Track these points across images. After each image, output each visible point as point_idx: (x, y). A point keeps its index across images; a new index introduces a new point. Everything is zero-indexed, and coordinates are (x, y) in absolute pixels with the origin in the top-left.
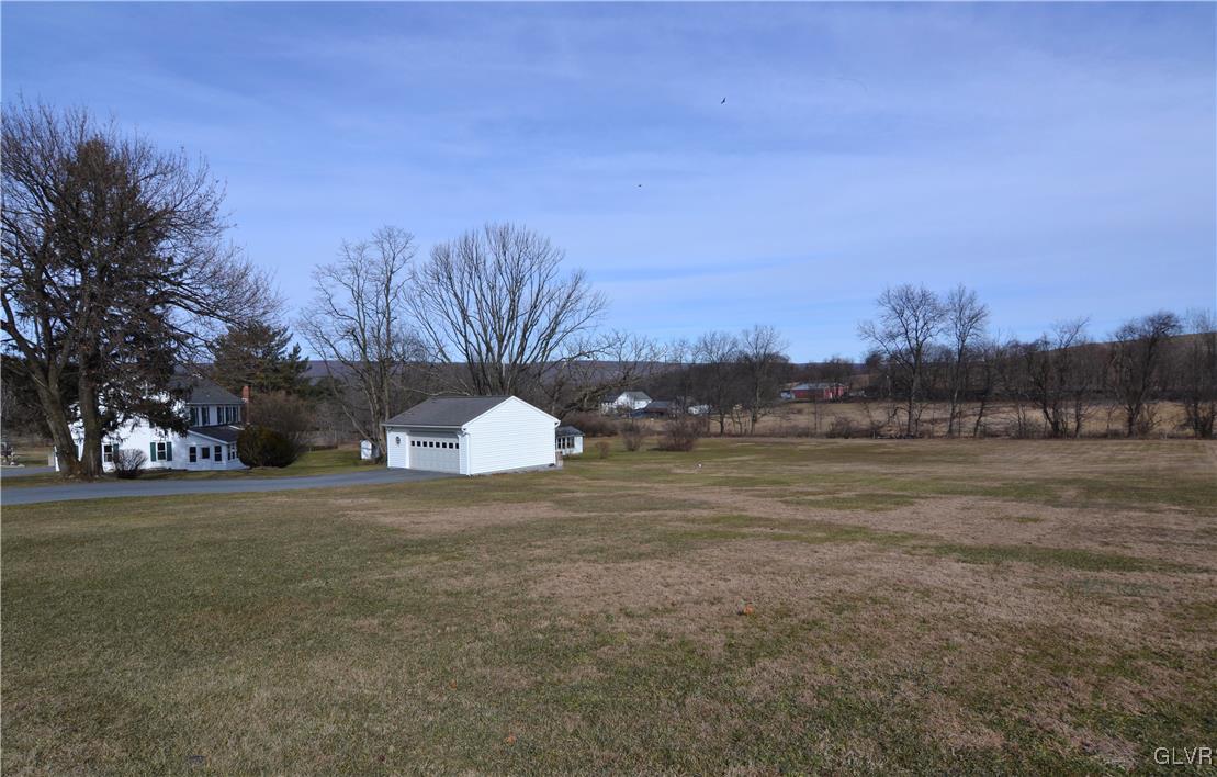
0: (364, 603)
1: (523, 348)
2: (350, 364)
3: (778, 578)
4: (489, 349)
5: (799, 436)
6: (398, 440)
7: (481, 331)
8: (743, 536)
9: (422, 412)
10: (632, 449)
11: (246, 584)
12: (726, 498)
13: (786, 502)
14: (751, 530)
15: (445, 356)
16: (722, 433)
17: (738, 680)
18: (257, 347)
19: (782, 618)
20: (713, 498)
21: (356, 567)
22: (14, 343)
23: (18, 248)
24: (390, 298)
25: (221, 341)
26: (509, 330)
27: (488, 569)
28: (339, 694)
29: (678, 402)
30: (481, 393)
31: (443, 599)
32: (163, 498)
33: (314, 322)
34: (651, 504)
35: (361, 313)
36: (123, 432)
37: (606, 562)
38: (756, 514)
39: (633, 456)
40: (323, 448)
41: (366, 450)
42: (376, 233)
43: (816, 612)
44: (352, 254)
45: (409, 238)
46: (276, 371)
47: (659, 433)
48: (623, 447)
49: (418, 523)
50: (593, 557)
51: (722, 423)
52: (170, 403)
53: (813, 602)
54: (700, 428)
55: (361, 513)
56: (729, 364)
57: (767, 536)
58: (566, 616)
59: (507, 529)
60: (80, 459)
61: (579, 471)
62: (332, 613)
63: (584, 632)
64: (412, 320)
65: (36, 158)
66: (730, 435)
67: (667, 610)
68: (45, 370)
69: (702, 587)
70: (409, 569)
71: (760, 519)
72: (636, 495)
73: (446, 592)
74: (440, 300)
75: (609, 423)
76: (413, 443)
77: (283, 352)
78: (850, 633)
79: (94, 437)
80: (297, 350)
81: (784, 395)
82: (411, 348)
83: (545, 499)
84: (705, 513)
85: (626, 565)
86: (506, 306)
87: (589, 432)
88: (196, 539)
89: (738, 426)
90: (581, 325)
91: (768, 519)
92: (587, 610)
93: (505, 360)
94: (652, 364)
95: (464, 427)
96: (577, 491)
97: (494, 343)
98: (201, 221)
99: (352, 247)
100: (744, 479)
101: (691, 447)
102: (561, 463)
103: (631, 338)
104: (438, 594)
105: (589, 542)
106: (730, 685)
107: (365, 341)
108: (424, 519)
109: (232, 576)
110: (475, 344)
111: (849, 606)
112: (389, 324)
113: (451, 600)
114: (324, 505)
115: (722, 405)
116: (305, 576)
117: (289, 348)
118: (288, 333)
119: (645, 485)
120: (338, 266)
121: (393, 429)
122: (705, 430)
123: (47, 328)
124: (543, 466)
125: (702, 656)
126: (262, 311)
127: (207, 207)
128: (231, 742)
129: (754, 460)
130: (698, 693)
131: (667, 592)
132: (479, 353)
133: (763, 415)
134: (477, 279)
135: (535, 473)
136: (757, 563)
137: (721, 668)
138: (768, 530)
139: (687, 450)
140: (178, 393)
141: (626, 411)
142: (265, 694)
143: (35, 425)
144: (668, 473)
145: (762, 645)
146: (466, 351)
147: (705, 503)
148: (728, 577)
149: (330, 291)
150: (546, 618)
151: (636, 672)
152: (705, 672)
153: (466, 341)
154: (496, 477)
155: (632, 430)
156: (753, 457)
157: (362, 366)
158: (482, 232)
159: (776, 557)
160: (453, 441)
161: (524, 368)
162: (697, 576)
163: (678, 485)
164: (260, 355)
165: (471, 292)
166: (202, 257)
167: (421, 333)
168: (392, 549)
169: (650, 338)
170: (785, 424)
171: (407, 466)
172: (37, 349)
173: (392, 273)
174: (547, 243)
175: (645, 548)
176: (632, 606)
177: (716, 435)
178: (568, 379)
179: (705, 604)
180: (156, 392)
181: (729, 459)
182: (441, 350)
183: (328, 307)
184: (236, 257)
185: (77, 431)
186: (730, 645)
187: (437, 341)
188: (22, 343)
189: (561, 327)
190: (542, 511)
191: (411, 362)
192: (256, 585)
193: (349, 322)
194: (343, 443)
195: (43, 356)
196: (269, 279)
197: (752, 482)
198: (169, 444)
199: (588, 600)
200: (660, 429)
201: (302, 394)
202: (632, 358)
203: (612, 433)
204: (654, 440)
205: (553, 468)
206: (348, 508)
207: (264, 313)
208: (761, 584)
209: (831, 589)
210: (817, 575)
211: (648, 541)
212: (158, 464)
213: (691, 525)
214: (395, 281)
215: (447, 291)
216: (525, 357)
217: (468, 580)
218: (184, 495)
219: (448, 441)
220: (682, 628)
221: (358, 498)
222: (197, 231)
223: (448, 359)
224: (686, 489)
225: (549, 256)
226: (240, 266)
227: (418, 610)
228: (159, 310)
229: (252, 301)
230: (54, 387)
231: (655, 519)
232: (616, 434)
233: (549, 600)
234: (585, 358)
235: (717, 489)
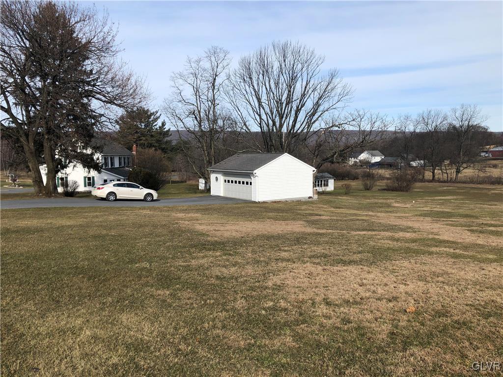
0: (166, 280)
1: (295, 121)
2: (193, 133)
3: (446, 287)
4: (274, 124)
5: (493, 183)
6: (217, 179)
7: (268, 111)
8: (431, 253)
9: (231, 162)
10: (367, 188)
11: (107, 262)
12: (427, 226)
13: (472, 231)
14: (438, 249)
15: (247, 128)
16: (433, 180)
17: (390, 361)
18: (141, 122)
19: (439, 317)
20: (416, 225)
21: (171, 256)
22: (11, 119)
23: (11, 67)
24: (215, 91)
25: (122, 118)
26: (286, 111)
27: (248, 263)
28: (130, 337)
29: (403, 158)
30: (269, 150)
31: (213, 281)
32: (84, 208)
33: (172, 107)
34: (371, 227)
35: (198, 101)
36: (68, 170)
37: (325, 265)
38: (446, 238)
39: (368, 194)
40: (178, 182)
41: (202, 184)
42: (206, 50)
43: (468, 316)
44: (193, 65)
45: (226, 53)
46: (152, 136)
47: (388, 179)
48: (362, 187)
49: (218, 231)
50: (317, 261)
51: (433, 173)
52: (92, 154)
53: (468, 308)
54: (417, 176)
55: (187, 222)
56: (441, 132)
57: (448, 255)
58: (285, 299)
59: (269, 238)
60: (45, 184)
61: (328, 202)
62: (146, 285)
63: (294, 312)
64: (229, 106)
65: (19, 15)
66: (439, 181)
67: (356, 303)
68: (27, 135)
69: (386, 288)
70: (202, 260)
71: (448, 242)
72: (363, 220)
73: (217, 276)
74: (245, 93)
75: (353, 171)
76: (225, 181)
77: (156, 125)
78: (491, 335)
79: (52, 173)
80: (163, 124)
81: (483, 154)
82: (227, 123)
83: (301, 219)
84: (408, 235)
85: (338, 268)
86: (285, 96)
87: (338, 176)
88: (92, 233)
89: (446, 175)
90: (334, 106)
91: (453, 242)
92: (301, 297)
93: (284, 130)
94: (382, 132)
95: (255, 172)
96: (323, 215)
97: (277, 120)
98: (105, 48)
99: (193, 60)
100: (442, 212)
101: (409, 189)
102: (316, 197)
103: (368, 115)
104: (211, 277)
105: (319, 250)
106: (383, 364)
107: (200, 119)
108: (222, 228)
109: (102, 257)
110: (266, 120)
111: (496, 313)
112: (214, 108)
113: (218, 282)
114: (169, 216)
115: (434, 161)
116: (140, 260)
117: (159, 123)
118: (158, 115)
119: (371, 213)
120: (185, 73)
121: (214, 172)
122: (421, 177)
123: (28, 112)
124: (304, 198)
125: (369, 339)
126: (139, 100)
127: (108, 40)
128: (57, 362)
129: (456, 199)
130: (357, 367)
131: (360, 289)
132: (268, 126)
133: (464, 168)
134: (267, 78)
135: (299, 202)
136: (434, 274)
137: (381, 349)
138: (452, 250)
139: (407, 191)
140: (96, 149)
141: (366, 163)
142: (88, 333)
143: (22, 166)
144: (389, 206)
145: (417, 336)
146: (260, 124)
147: (410, 228)
148: (408, 283)
149: (181, 88)
150: (272, 300)
151: (319, 345)
152: (367, 351)
153: (260, 118)
154: (275, 204)
155: (370, 176)
156: (455, 197)
157: (199, 134)
158: (271, 48)
159: (450, 271)
160: (249, 180)
161: (296, 135)
162: (385, 280)
163: (395, 215)
164: (143, 127)
165: (264, 86)
166: (106, 69)
167: (233, 113)
168: (195, 246)
169: (381, 115)
170: (482, 174)
171: (222, 195)
172: (23, 123)
173: (216, 76)
174: (313, 53)
175: (357, 257)
176: (332, 297)
177: (429, 181)
178: (325, 142)
179: (385, 300)
180: (85, 147)
181: (436, 198)
182: (245, 124)
183: (180, 98)
184: (124, 68)
185: (43, 170)
186: (393, 333)
187: (242, 118)
188: (14, 119)
189: (321, 108)
190: (297, 227)
191: (228, 131)
192: (112, 263)
193: (192, 106)
194: (189, 180)
195: (26, 128)
196: (143, 81)
197: (449, 215)
198: (93, 177)
199: (303, 290)
200: (388, 176)
201: (164, 150)
202: (368, 128)
203: (355, 178)
204: (383, 184)
205: (310, 200)
206: (182, 219)
207: (140, 102)
208: (431, 290)
209: (485, 299)
210: (478, 287)
211: (360, 252)
212: (88, 189)
213: (395, 243)
214: (219, 81)
215: (249, 87)
216: (296, 128)
217: (233, 269)
218: (96, 207)
219: (245, 180)
220: (361, 316)
221: (189, 213)
222: (103, 54)
223: (249, 130)
224: (399, 217)
225: (314, 61)
226: (126, 74)
227: (195, 286)
228: (85, 100)
229: (133, 95)
230: (32, 144)
231: (371, 238)
232: (357, 179)
233: (279, 288)
234: (337, 128)
235: (421, 218)
